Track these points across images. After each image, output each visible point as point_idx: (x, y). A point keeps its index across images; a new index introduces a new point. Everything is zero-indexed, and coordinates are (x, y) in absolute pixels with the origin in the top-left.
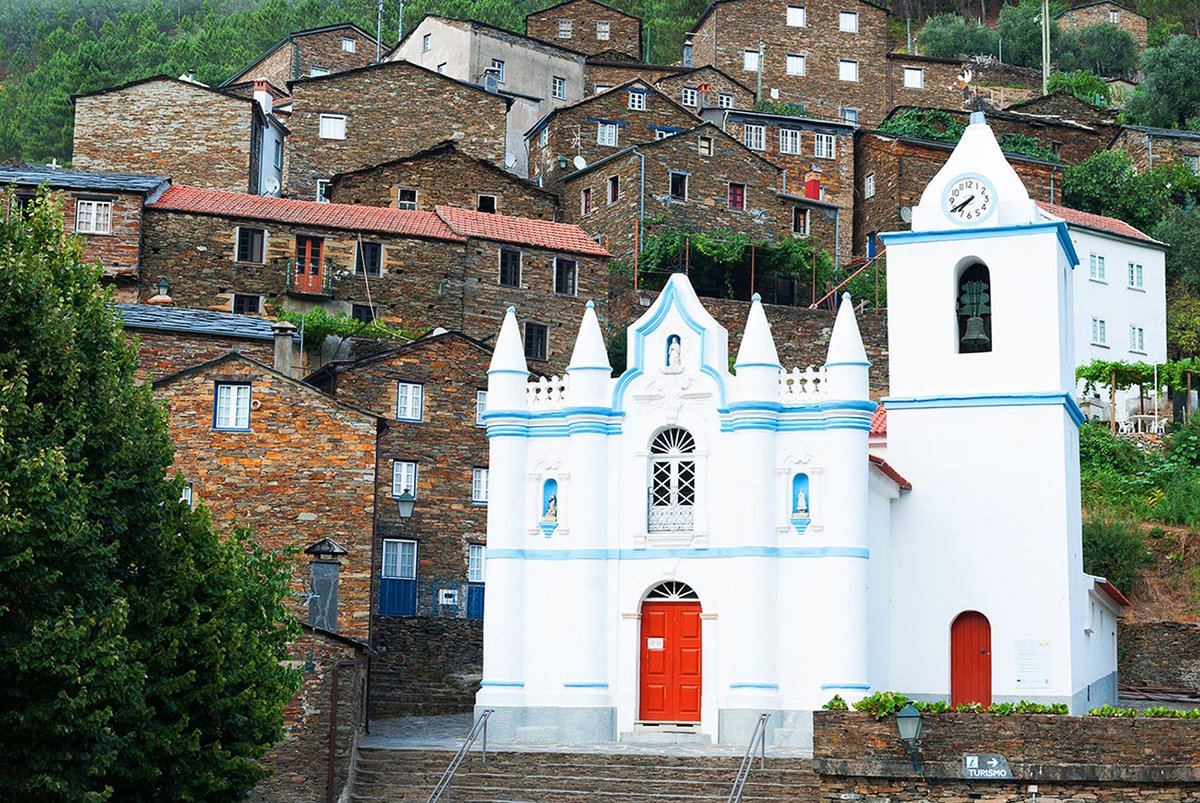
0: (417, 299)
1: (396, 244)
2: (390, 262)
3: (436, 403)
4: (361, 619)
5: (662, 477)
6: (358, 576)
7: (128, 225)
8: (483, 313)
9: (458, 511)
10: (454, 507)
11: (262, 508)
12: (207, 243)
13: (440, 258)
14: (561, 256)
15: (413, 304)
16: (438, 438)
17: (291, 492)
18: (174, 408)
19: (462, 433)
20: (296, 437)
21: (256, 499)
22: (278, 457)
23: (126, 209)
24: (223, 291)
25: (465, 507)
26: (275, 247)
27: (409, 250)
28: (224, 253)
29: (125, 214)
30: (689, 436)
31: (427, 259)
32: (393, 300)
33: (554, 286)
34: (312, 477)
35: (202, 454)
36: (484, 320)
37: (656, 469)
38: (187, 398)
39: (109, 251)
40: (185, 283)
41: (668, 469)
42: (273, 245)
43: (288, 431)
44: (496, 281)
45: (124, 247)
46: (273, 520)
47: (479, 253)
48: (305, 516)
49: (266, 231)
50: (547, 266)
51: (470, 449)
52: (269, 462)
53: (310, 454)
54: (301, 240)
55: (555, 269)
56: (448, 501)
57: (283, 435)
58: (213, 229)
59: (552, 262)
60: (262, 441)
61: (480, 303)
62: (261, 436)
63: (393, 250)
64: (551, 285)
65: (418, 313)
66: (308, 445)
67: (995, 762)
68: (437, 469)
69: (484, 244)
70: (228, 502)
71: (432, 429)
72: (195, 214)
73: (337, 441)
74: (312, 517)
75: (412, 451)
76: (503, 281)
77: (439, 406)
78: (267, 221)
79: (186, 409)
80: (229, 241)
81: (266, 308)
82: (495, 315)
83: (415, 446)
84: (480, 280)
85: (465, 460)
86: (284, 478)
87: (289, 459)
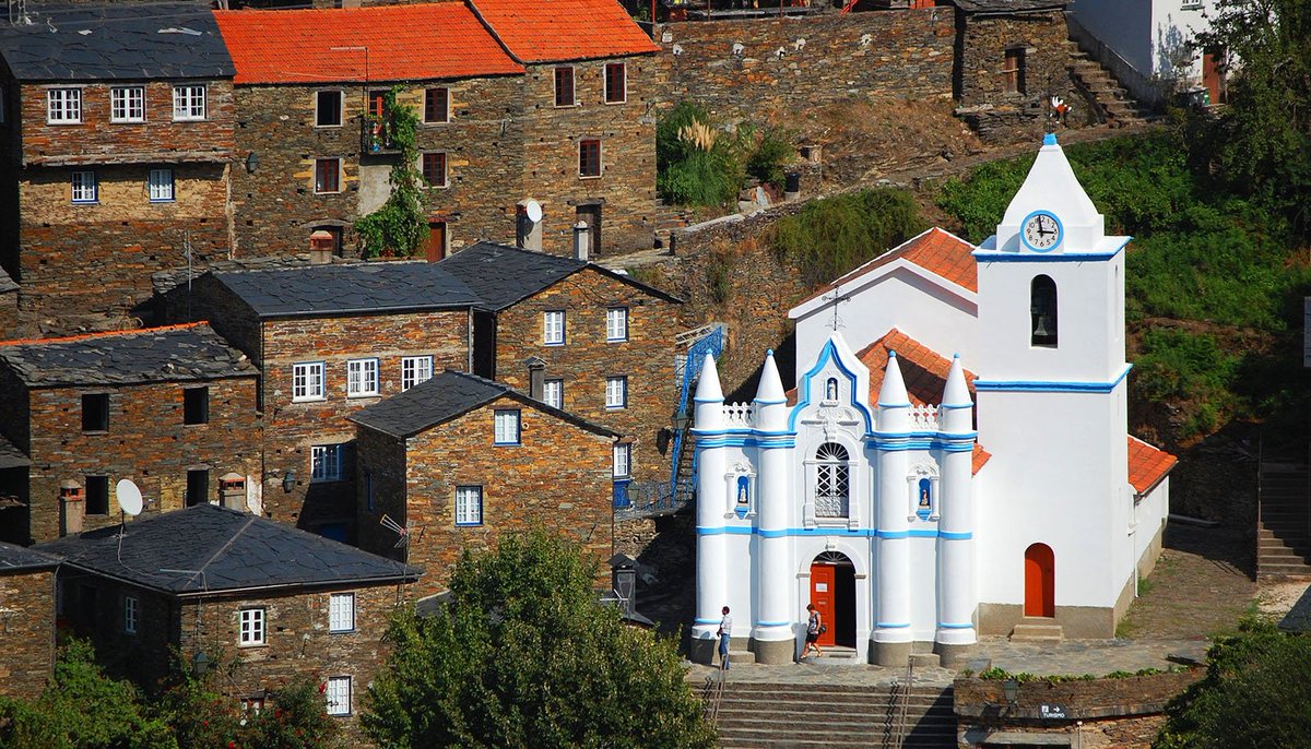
0: (482, 138)
1: (461, 85)
2: (456, 105)
3: (575, 327)
4: (607, 577)
5: (824, 476)
6: (603, 546)
7: (223, 109)
8: (542, 140)
9: (596, 418)
10: (593, 415)
11: (533, 501)
12: (290, 112)
13: (502, 92)
14: (610, 61)
15: (477, 144)
16: (578, 357)
17: (553, 489)
18: (466, 431)
19: (596, 349)
20: (555, 449)
21: (529, 495)
22: (543, 463)
23: (219, 93)
24: (305, 157)
25: (602, 414)
26: (351, 106)
27: (474, 88)
28: (306, 119)
29: (220, 97)
30: (843, 448)
31: (490, 95)
32: (459, 144)
33: (605, 95)
34: (569, 476)
35: (488, 464)
36: (542, 148)
37: (820, 470)
38: (475, 423)
39: (208, 136)
40: (271, 154)
41: (828, 471)
42: (349, 105)
43: (549, 444)
44: (551, 104)
45: (221, 131)
46: (542, 509)
47: (536, 78)
48: (563, 506)
49: (342, 93)
50: (597, 75)
51: (604, 364)
52: (536, 468)
53: (565, 460)
54: (374, 95)
55: (605, 77)
56: (588, 411)
57: (546, 448)
58: (294, 96)
59: (602, 71)
60: (530, 453)
61: (539, 131)
62: (530, 449)
63: (457, 93)
64: (602, 95)
65: (484, 152)
66: (563, 453)
67: (1058, 709)
68: (578, 384)
69: (539, 68)
70: (509, 497)
71: (572, 350)
72: (277, 85)
73: (584, 450)
74: (569, 506)
75: (557, 371)
76: (559, 102)
77: (578, 329)
78: (343, 83)
79: (475, 431)
80: (309, 107)
81: (345, 169)
82: (552, 140)
83: (560, 367)
84: (537, 107)
85: (600, 373)
86: (548, 480)
87: (551, 465)
